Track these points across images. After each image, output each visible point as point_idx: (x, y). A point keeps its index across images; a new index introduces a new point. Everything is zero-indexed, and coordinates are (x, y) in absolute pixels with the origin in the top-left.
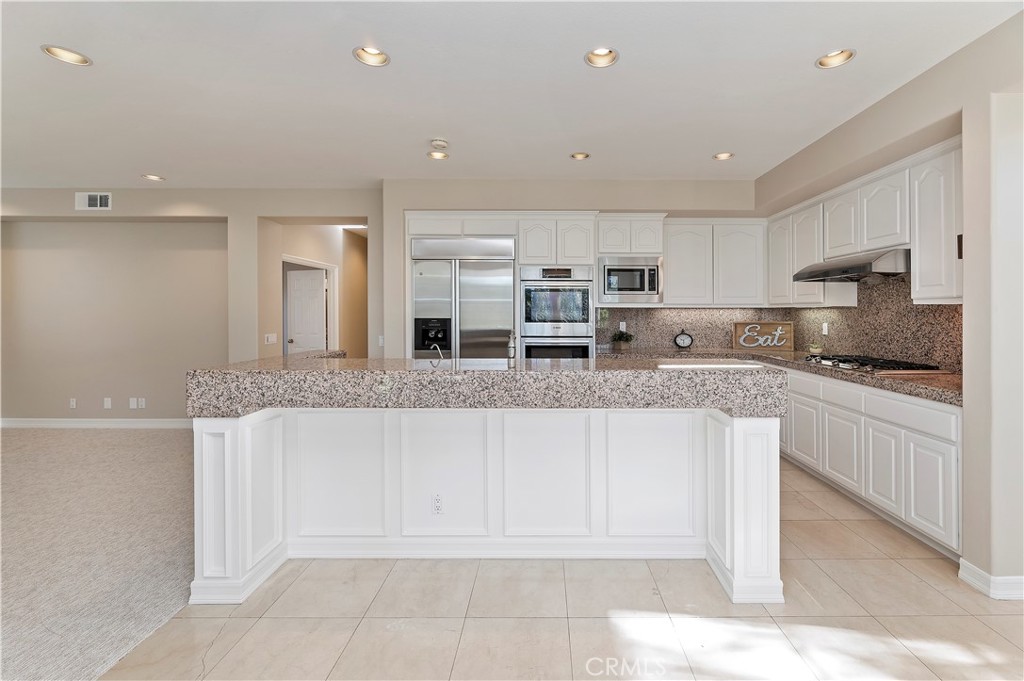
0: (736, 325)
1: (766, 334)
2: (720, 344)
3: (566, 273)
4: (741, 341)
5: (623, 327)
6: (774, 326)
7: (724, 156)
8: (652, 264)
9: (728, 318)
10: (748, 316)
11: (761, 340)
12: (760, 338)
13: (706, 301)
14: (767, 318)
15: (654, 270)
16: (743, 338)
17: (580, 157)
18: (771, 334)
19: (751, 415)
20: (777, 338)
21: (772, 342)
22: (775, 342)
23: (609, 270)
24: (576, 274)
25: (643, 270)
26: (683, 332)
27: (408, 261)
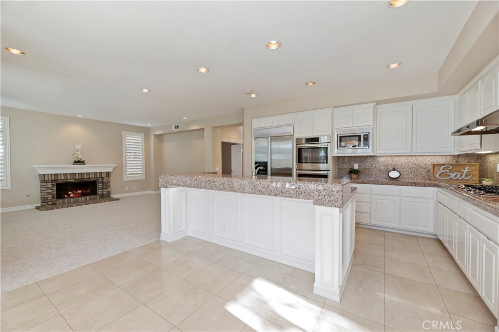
0: (434, 166)
1: (457, 171)
2: (423, 178)
3: (316, 140)
4: (437, 176)
5: (356, 166)
6: (464, 166)
7: (394, 66)
8: (366, 131)
9: (429, 161)
10: (447, 160)
11: (452, 176)
12: (451, 174)
13: (408, 151)
14: (463, 161)
15: (367, 135)
16: (439, 173)
17: (310, 84)
18: (460, 172)
19: (322, 204)
20: (464, 174)
21: (460, 177)
22: (463, 177)
23: (341, 137)
24: (322, 140)
25: (360, 135)
26: (394, 169)
27: (253, 139)
